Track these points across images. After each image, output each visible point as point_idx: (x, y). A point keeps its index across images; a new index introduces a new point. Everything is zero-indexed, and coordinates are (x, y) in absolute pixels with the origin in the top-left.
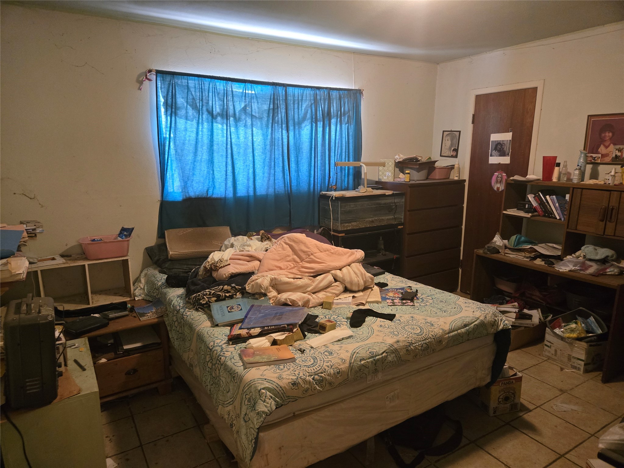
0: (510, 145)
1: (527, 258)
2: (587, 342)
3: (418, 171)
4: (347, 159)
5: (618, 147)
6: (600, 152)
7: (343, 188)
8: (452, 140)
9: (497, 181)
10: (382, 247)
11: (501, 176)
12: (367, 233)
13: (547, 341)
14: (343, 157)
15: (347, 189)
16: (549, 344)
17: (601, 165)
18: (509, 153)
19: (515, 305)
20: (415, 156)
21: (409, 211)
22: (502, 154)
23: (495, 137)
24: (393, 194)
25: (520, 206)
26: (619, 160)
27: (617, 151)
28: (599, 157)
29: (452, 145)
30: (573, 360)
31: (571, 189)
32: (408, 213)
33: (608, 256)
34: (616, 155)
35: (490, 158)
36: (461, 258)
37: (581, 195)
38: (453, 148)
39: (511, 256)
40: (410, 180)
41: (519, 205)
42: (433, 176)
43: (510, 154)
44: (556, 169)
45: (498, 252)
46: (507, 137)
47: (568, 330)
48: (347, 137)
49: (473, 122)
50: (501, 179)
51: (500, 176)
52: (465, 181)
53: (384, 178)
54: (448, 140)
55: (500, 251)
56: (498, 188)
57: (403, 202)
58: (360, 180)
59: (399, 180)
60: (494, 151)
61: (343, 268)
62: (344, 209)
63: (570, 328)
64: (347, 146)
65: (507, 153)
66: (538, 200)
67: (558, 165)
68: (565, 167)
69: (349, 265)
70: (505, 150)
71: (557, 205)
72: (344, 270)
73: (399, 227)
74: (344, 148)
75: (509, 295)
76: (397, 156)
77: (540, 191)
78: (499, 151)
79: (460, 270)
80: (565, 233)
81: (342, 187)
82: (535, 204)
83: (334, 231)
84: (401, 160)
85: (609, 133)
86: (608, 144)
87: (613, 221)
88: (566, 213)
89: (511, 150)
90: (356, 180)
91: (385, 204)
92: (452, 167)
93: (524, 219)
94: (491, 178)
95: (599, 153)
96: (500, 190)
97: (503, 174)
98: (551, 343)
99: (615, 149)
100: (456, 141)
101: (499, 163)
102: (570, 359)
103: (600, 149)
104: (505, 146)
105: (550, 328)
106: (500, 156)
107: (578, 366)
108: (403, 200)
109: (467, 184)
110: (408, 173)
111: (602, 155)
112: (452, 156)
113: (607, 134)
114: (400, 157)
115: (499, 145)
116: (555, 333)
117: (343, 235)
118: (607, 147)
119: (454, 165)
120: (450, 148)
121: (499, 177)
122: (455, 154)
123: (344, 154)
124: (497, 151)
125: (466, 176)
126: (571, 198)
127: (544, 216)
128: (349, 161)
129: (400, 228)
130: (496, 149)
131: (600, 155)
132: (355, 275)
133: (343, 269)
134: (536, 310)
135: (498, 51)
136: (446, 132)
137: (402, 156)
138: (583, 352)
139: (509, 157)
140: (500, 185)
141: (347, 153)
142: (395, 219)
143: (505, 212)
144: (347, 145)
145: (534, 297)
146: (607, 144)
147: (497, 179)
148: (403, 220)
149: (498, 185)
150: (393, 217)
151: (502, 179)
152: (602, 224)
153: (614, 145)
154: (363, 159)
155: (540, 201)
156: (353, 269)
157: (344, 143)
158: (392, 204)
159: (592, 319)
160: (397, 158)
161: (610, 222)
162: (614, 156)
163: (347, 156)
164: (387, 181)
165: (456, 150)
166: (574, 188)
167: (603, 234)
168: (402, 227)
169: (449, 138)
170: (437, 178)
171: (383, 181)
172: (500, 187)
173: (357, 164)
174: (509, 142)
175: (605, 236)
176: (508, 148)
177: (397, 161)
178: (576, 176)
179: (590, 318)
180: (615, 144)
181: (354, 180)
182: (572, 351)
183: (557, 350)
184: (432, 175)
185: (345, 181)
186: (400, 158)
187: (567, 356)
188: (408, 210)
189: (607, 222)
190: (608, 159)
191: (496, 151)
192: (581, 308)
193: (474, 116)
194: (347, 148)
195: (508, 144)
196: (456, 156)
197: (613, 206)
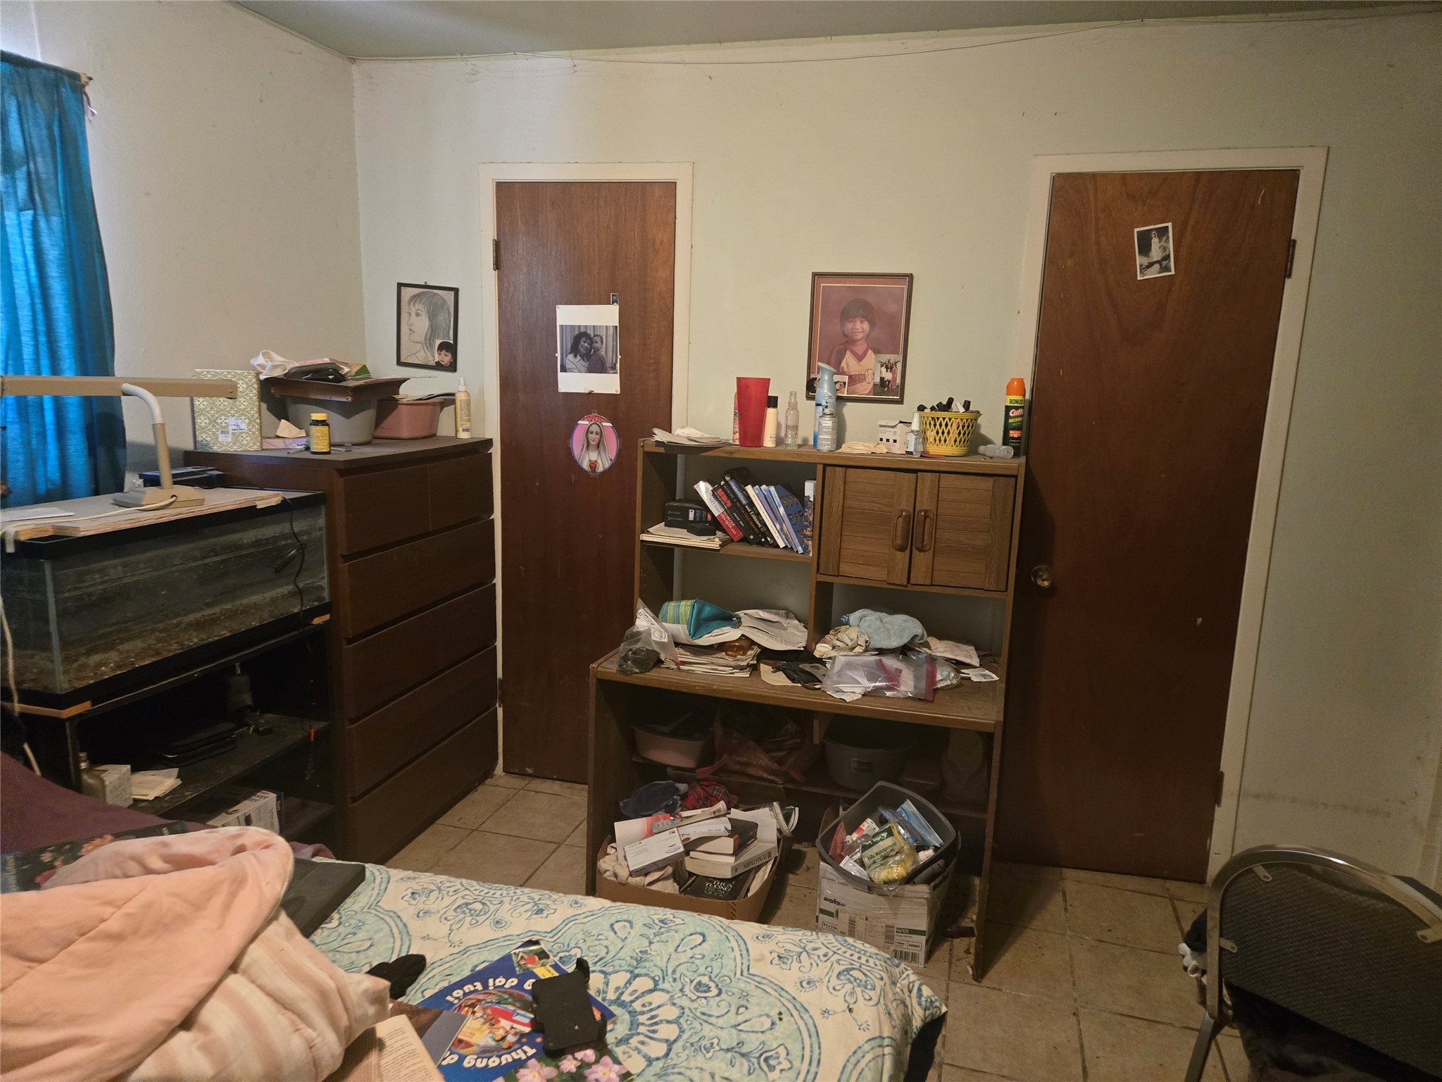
0: (615, 339)
1: (742, 669)
2: (927, 881)
3: (347, 411)
4: (45, 362)
5: (885, 358)
6: (845, 369)
7: (42, 488)
8: (432, 317)
9: (588, 443)
10: (247, 699)
11: (599, 431)
12: (196, 672)
13: (825, 899)
14: (27, 353)
15: (61, 493)
16: (831, 907)
17: (848, 403)
18: (615, 364)
19: (719, 810)
20: (327, 360)
21: (346, 558)
22: (597, 366)
23: (570, 316)
24: (284, 501)
25: (671, 515)
26: (888, 390)
27: (884, 369)
28: (845, 383)
29: (433, 331)
30: (898, 938)
31: (820, 468)
32: (344, 566)
33: (915, 636)
34: (882, 379)
35: (560, 375)
36: (500, 674)
37: (845, 483)
38: (438, 342)
39: (699, 669)
40: (331, 445)
41: (670, 512)
42: (388, 427)
43: (618, 366)
44: (771, 412)
45: (659, 662)
46: (604, 316)
47: (876, 857)
48: (32, 266)
49: (497, 265)
50: (598, 437)
51: (595, 428)
52: (489, 443)
53: (221, 438)
54: (418, 315)
55: (662, 657)
56: (593, 465)
57: (320, 529)
58: (119, 452)
59: (279, 444)
60: (571, 357)
61: (202, 1002)
62: (74, 593)
63: (880, 852)
64: (39, 307)
65: (609, 364)
66: (725, 498)
67: (773, 402)
68: (793, 410)
69: (233, 968)
70: (603, 353)
71: (782, 510)
72: (217, 1016)
73: (317, 621)
74: (24, 314)
75: (682, 775)
76: (260, 360)
77: (729, 472)
78: (587, 356)
79: (500, 711)
80: (814, 586)
81: (34, 484)
82: (716, 509)
83: (26, 697)
84: (278, 373)
85: (862, 322)
86: (863, 350)
87: (928, 548)
88: (808, 533)
89: (619, 357)
90: (101, 452)
91: (258, 543)
92: (447, 400)
93: (676, 550)
94: (569, 435)
95: (843, 373)
96: (600, 469)
97: (604, 424)
98: (838, 903)
99: (879, 365)
100: (445, 318)
101: (590, 393)
102: (892, 938)
103: (844, 360)
104: (602, 342)
105: (830, 860)
106: (591, 370)
107: (911, 950)
108: (321, 522)
109: (496, 452)
110: (323, 423)
111: (850, 377)
112: (439, 367)
113: (858, 325)
114: (276, 364)
115: (584, 339)
116: (845, 874)
117: (86, 706)
118: (860, 358)
119: (453, 395)
120: (429, 340)
121: (592, 433)
122: (446, 358)
123: (26, 339)
124: (579, 358)
125: (492, 430)
126: (822, 491)
127: (745, 540)
128: (55, 370)
129: (319, 625)
130: (575, 350)
131: (846, 379)
132: (284, 1019)
133: (206, 1014)
134: (767, 809)
135: (553, 57)
136: (409, 289)
137: (278, 359)
138: (924, 911)
139: (618, 376)
140: (599, 453)
141: (42, 339)
142: (300, 593)
143: (645, 537)
144: (38, 301)
145: (750, 771)
146: (860, 349)
147: (587, 438)
148: (326, 594)
149: (593, 456)
150: (291, 587)
151: (601, 436)
152: (902, 558)
153: (875, 353)
154: (122, 363)
155: (732, 502)
156: (265, 981)
157: (21, 292)
158: (283, 543)
159: (908, 806)
160: (263, 367)
161: (921, 550)
162: (878, 380)
163: (43, 349)
164: (233, 449)
165: (450, 348)
166: (825, 466)
167: (905, 583)
168: (327, 617)
169: (420, 306)
170: (405, 433)
171: (216, 449)
172: (599, 461)
173: (96, 385)
174: (611, 331)
175: (910, 588)
176: (609, 349)
177: (262, 377)
178: (826, 433)
179: (904, 806)
180: (877, 352)
181: (92, 452)
182: (895, 914)
183: (857, 919)
184: (385, 424)
185: (45, 460)
186: (275, 367)
187: (884, 930)
188: (343, 556)
189: (914, 550)
190: (864, 389)
191: (575, 356)
192: (880, 783)
193: (497, 245)
194: (40, 316)
195: (610, 339)
196: (452, 367)
197: (926, 511)
